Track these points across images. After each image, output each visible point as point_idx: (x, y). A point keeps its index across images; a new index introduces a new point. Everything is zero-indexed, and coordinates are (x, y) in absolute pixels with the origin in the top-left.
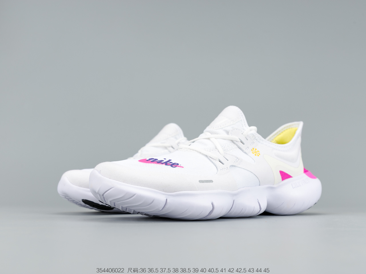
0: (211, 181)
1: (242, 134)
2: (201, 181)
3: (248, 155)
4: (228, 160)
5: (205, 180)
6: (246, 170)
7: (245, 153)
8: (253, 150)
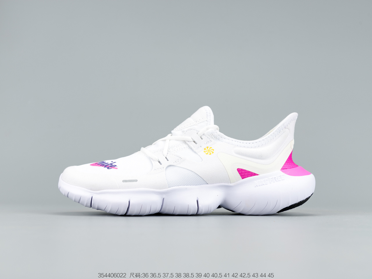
0: (136, 181)
1: (197, 133)
2: (125, 181)
3: (197, 154)
4: (168, 160)
5: (129, 179)
6: (186, 169)
7: (195, 152)
8: (206, 149)
